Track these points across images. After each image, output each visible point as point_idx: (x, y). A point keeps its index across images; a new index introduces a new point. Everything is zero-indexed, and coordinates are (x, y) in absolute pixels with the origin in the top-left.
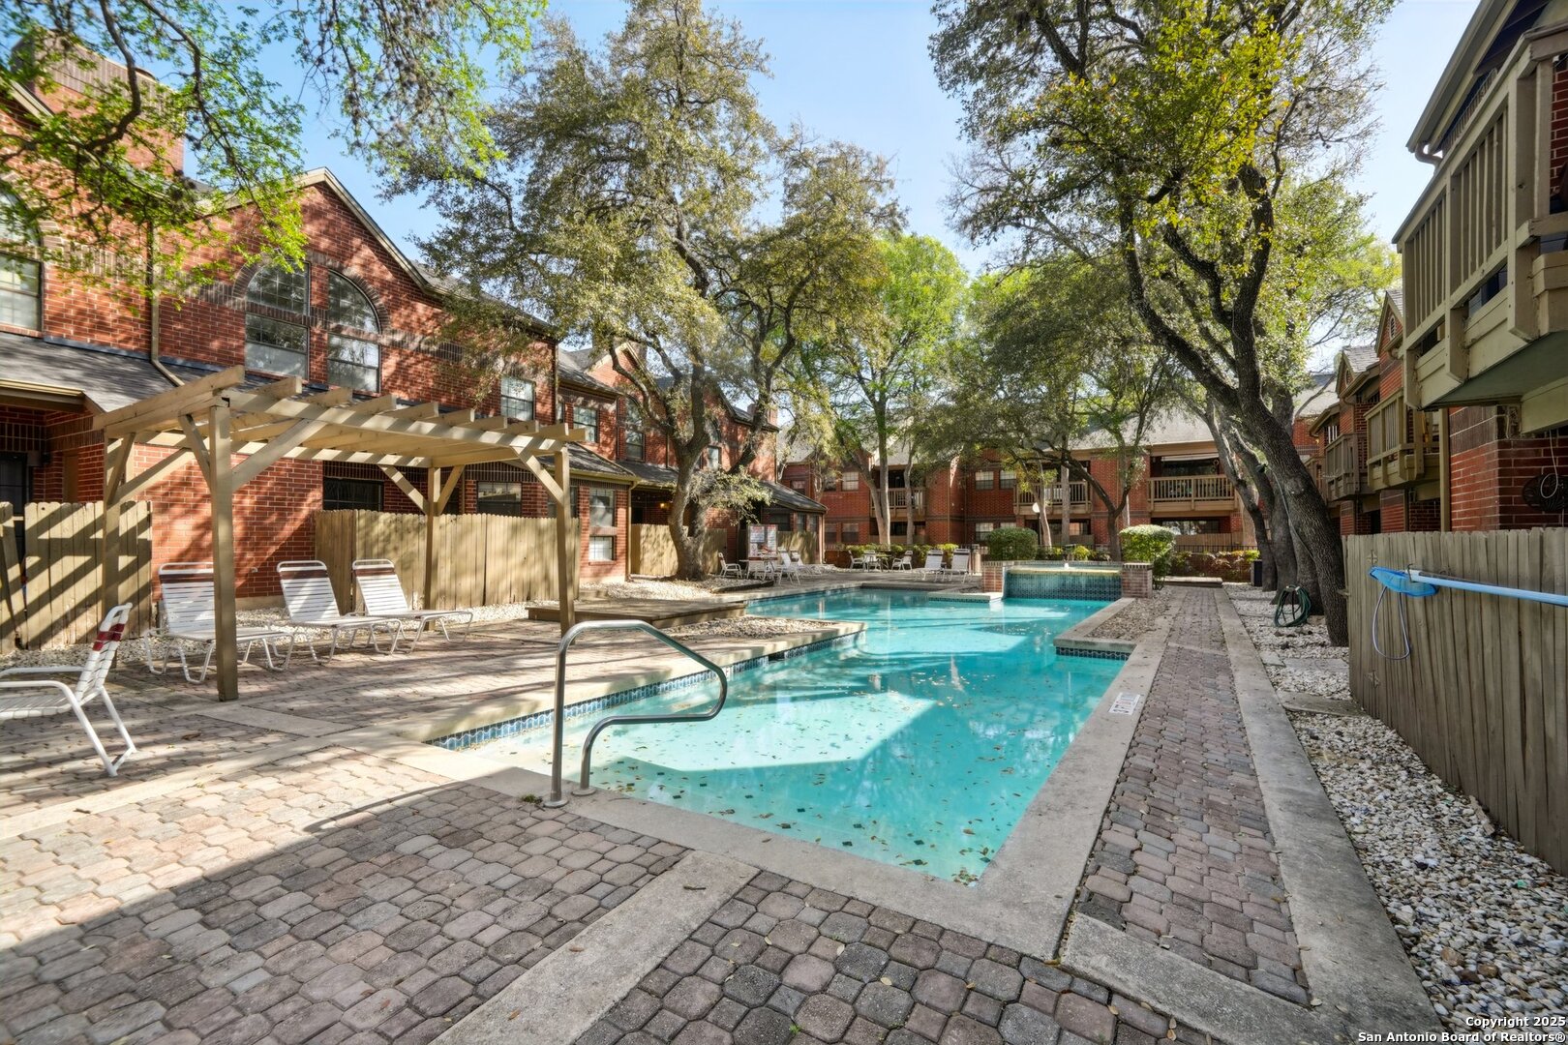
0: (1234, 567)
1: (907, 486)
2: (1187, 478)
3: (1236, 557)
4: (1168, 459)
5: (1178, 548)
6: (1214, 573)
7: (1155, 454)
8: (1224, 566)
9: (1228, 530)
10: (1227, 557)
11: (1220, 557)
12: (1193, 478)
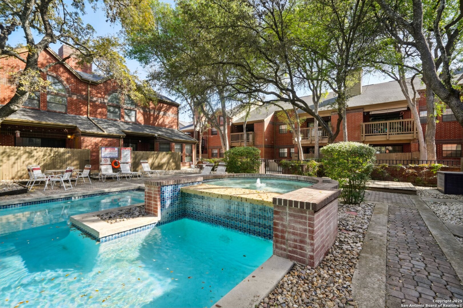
0: (420, 175)
1: (245, 131)
2: (385, 122)
3: (422, 168)
4: (373, 113)
5: (378, 161)
6: (405, 178)
7: (366, 110)
8: (413, 174)
9: (409, 151)
10: (415, 168)
11: (410, 168)
12: (388, 122)
